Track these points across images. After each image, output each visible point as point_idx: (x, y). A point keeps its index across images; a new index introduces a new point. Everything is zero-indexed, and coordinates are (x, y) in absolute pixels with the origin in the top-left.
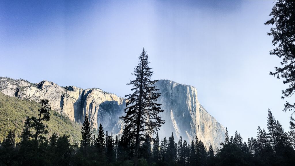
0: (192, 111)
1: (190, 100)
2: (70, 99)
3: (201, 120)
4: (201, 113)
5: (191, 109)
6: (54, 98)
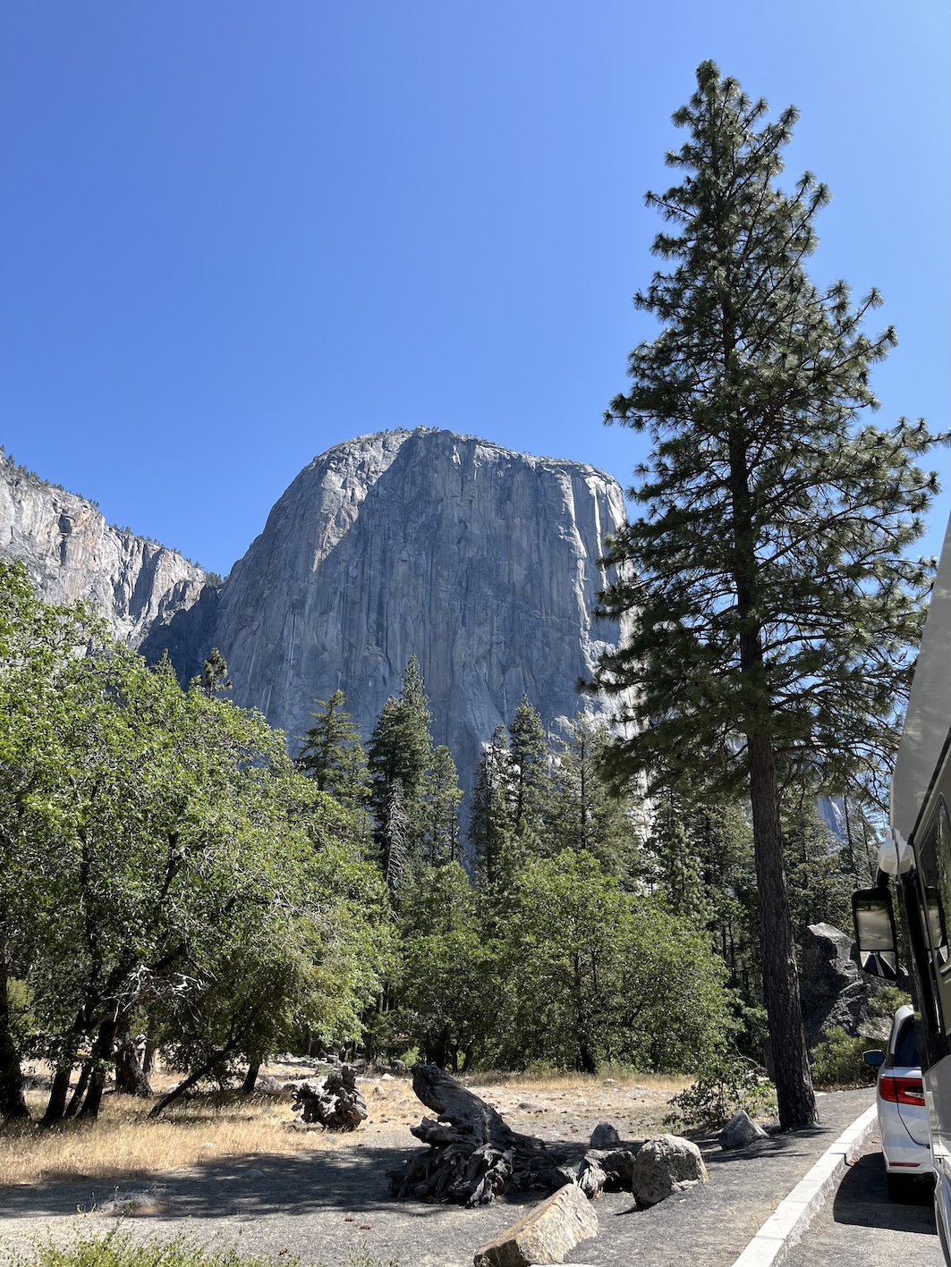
0: (598, 632)
1: (582, 564)
5: (586, 617)
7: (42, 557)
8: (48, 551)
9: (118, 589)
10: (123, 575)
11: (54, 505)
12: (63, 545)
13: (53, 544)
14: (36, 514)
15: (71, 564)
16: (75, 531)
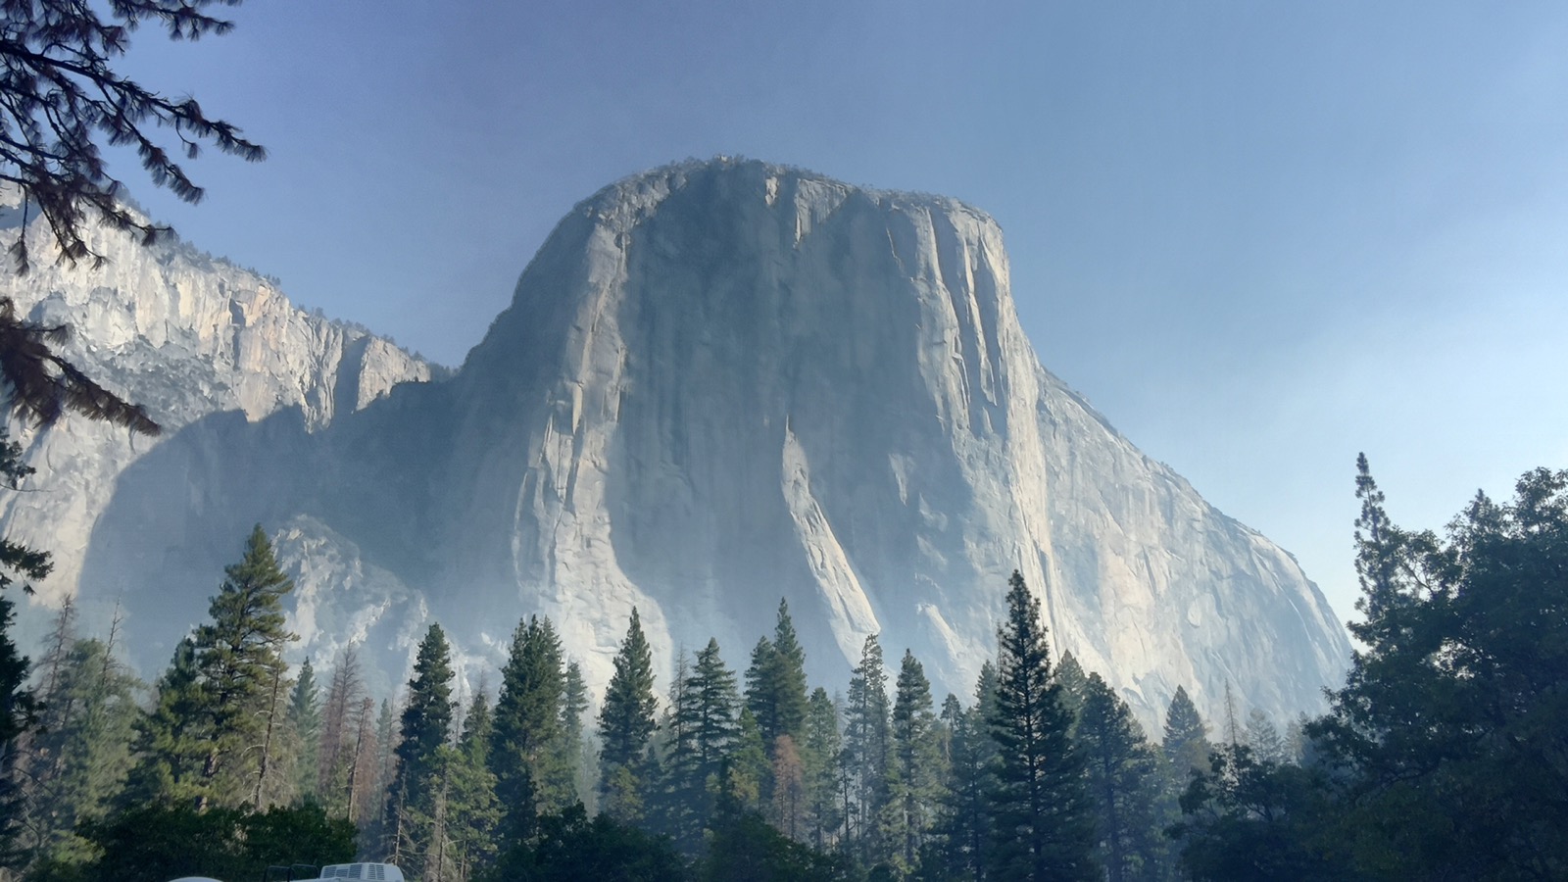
0: (977, 429)
1: (951, 335)
3: (1061, 508)
4: (1060, 446)
5: (961, 411)
7: (208, 359)
8: (215, 351)
9: (314, 395)
10: (317, 376)
11: (221, 286)
12: (236, 339)
13: (221, 342)
14: (197, 300)
15: (247, 367)
16: (250, 320)
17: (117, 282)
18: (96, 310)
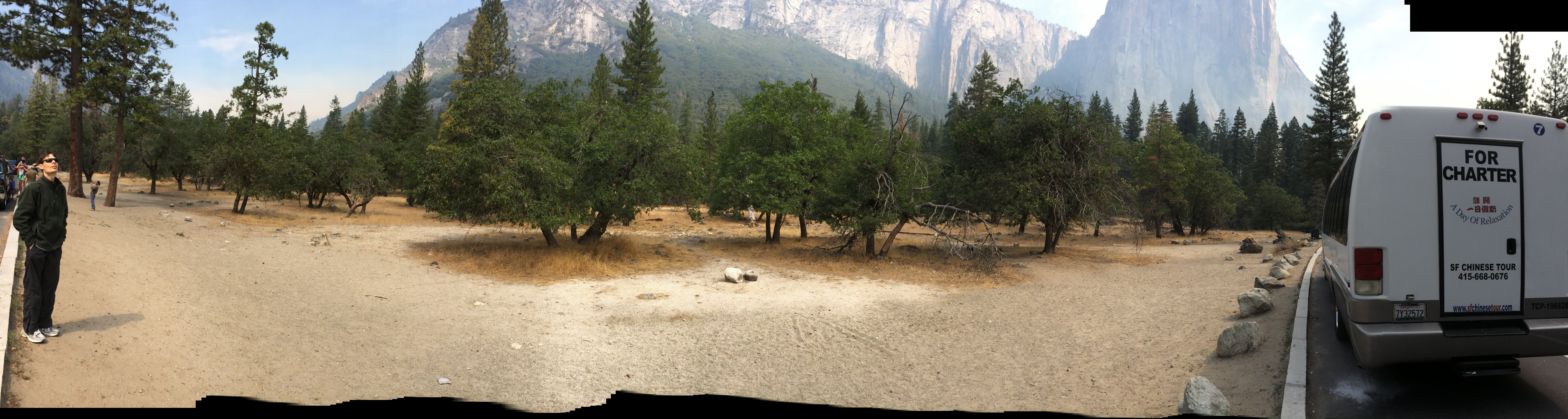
2: (904, 26)
6: (857, 24)
7: (1015, 40)
9: (1045, 48)
10: (1046, 42)
12: (1022, 33)
15: (1026, 40)
16: (1025, 26)
17: (989, 20)
18: (984, 29)
